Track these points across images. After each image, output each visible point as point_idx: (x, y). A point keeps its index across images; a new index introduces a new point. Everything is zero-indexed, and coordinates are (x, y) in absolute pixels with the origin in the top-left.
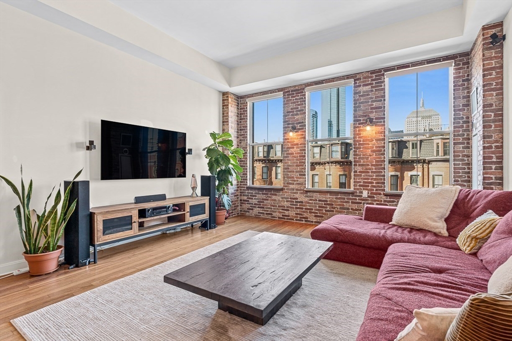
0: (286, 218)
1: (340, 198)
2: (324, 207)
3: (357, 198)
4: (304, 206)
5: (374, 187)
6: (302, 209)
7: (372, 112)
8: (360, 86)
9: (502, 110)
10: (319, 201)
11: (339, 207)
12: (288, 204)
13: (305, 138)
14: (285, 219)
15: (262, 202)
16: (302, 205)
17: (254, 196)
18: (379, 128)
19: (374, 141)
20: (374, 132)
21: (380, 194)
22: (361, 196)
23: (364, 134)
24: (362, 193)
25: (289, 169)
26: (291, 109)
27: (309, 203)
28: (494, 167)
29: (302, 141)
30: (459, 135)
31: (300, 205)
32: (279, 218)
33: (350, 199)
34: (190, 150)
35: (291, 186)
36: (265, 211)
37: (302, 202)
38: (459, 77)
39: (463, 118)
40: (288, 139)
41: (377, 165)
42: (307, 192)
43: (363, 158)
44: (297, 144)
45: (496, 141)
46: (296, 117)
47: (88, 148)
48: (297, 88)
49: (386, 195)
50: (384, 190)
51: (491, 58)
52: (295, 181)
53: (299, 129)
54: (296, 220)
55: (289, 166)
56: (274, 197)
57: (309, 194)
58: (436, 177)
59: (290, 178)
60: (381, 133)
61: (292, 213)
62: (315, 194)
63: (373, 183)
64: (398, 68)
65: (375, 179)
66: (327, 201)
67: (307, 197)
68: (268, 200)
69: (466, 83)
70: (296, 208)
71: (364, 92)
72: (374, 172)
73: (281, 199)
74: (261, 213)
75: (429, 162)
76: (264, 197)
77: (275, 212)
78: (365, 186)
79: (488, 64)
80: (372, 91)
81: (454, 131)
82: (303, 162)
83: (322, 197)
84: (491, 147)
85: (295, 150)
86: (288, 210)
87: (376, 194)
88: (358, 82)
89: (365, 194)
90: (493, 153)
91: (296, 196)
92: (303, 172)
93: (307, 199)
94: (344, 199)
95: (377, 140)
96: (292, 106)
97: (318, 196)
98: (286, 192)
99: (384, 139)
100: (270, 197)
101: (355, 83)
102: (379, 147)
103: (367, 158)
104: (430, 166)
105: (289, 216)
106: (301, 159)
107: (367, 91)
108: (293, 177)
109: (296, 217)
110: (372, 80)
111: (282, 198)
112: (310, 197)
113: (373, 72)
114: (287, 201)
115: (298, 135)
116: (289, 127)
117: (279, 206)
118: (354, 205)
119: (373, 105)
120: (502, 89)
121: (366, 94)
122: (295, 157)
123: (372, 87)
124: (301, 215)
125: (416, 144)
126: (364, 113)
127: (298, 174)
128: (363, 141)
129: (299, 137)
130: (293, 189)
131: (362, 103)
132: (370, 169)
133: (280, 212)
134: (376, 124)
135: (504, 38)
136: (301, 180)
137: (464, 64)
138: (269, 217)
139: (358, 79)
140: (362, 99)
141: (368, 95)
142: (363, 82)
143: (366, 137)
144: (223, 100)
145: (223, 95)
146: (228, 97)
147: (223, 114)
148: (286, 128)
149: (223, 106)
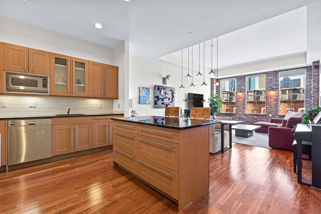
1: (260, 117)
2: (253, 120)
3: (267, 117)
5: (274, 113)
7: (274, 86)
9: (319, 88)
10: (251, 118)
13: (245, 95)
18: (276, 92)
19: (274, 97)
20: (274, 93)
21: (277, 115)
23: (270, 94)
25: (238, 106)
28: (316, 106)
29: (244, 96)
30: (308, 95)
33: (264, 117)
34: (204, 100)
37: (244, 119)
38: (308, 74)
39: (309, 89)
41: (275, 105)
42: (246, 115)
43: (269, 103)
44: (242, 97)
45: (317, 98)
46: (242, 87)
47: (185, 101)
48: (242, 76)
51: (315, 72)
53: (243, 92)
56: (232, 117)
60: (277, 94)
62: (249, 116)
64: (284, 71)
65: (274, 110)
66: (255, 118)
69: (310, 77)
71: (270, 79)
72: (274, 108)
78: (270, 113)
79: (314, 74)
81: (306, 93)
82: (245, 104)
83: (253, 117)
84: (315, 100)
85: (241, 99)
87: (275, 115)
89: (270, 115)
90: (316, 102)
91: (242, 116)
92: (244, 107)
93: (246, 118)
94: (262, 117)
95: (275, 96)
96: (240, 83)
97: (251, 116)
98: (237, 115)
99: (278, 96)
101: (267, 75)
102: (277, 99)
103: (271, 103)
108: (240, 110)
110: (274, 75)
111: (236, 117)
113: (274, 72)
115: (242, 94)
118: (266, 119)
119: (274, 83)
120: (319, 82)
121: (271, 79)
122: (241, 102)
123: (274, 77)
126: (270, 86)
127: (242, 108)
128: (270, 96)
130: (240, 114)
131: (269, 83)
132: (272, 107)
134: (275, 90)
136: (243, 111)
137: (310, 70)
139: (268, 74)
140: (269, 81)
141: (272, 80)
142: (270, 75)
143: (271, 95)
144: (211, 81)
145: (211, 79)
146: (214, 80)
147: (211, 86)
148: (237, 91)
149: (211, 83)
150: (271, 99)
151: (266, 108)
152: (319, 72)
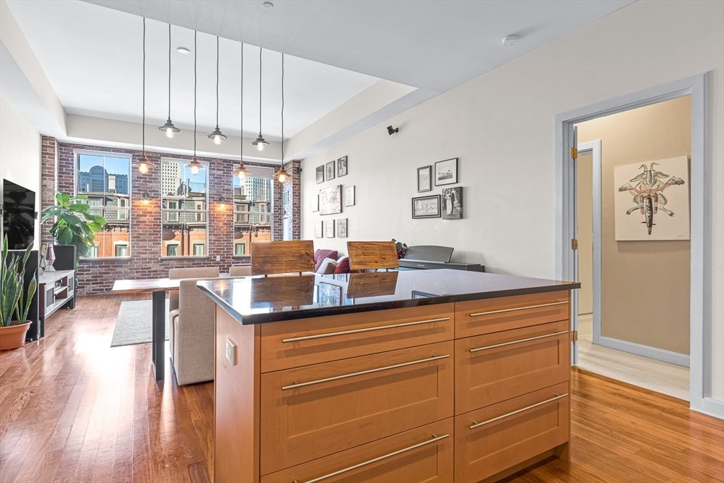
1: (196, 265)
3: (211, 263)
4: (159, 275)
5: (225, 253)
7: (224, 193)
8: (214, 169)
9: (300, 207)
12: (139, 275)
13: (160, 207)
15: (99, 277)
17: (86, 271)
18: (229, 207)
19: (226, 216)
20: (225, 209)
21: (229, 259)
22: (215, 260)
23: (217, 209)
24: (215, 257)
25: (140, 238)
27: (164, 271)
29: (157, 210)
30: (276, 217)
31: (154, 275)
33: (206, 263)
35: (143, 256)
36: (104, 286)
37: (156, 271)
39: (278, 206)
40: (139, 206)
41: (227, 235)
42: (162, 260)
43: (216, 229)
44: (151, 213)
45: (298, 224)
46: (149, 185)
48: (151, 155)
49: (233, 258)
50: (232, 254)
51: (296, 179)
52: (147, 250)
53: (154, 197)
55: (140, 234)
56: (119, 269)
57: (164, 262)
58: (198, 247)
59: (142, 247)
60: (230, 210)
62: (171, 262)
63: (224, 249)
65: (226, 246)
67: (162, 265)
68: (109, 273)
71: (217, 175)
72: (225, 241)
74: (98, 290)
75: (190, 228)
76: (103, 270)
78: (218, 252)
79: (295, 182)
80: (224, 176)
81: (274, 214)
83: (179, 264)
84: (296, 227)
85: (148, 218)
87: (226, 258)
88: (213, 165)
89: (218, 258)
90: (297, 230)
91: (149, 265)
93: (162, 268)
94: (200, 264)
95: (228, 215)
97: (175, 264)
98: (136, 263)
99: (232, 215)
100: (112, 270)
101: (210, 166)
102: (229, 221)
103: (220, 229)
104: (191, 232)
106: (155, 228)
107: (220, 175)
108: (145, 247)
110: (224, 167)
111: (130, 269)
112: (166, 265)
113: (225, 161)
114: (137, 272)
116: (140, 194)
119: (224, 187)
120: (300, 196)
121: (220, 177)
122: (147, 225)
123: (224, 173)
125: (175, 204)
126: (217, 192)
127: (152, 243)
129: (153, 206)
130: (145, 259)
131: (216, 183)
132: (222, 238)
134: (227, 203)
135: (301, 170)
136: (154, 249)
139: (213, 163)
140: (216, 181)
142: (217, 167)
143: (219, 212)
144: (43, 146)
145: (43, 139)
146: (54, 144)
147: (43, 164)
148: (136, 193)
149: (43, 153)
150: (220, 221)
151: (210, 240)
152: (300, 179)
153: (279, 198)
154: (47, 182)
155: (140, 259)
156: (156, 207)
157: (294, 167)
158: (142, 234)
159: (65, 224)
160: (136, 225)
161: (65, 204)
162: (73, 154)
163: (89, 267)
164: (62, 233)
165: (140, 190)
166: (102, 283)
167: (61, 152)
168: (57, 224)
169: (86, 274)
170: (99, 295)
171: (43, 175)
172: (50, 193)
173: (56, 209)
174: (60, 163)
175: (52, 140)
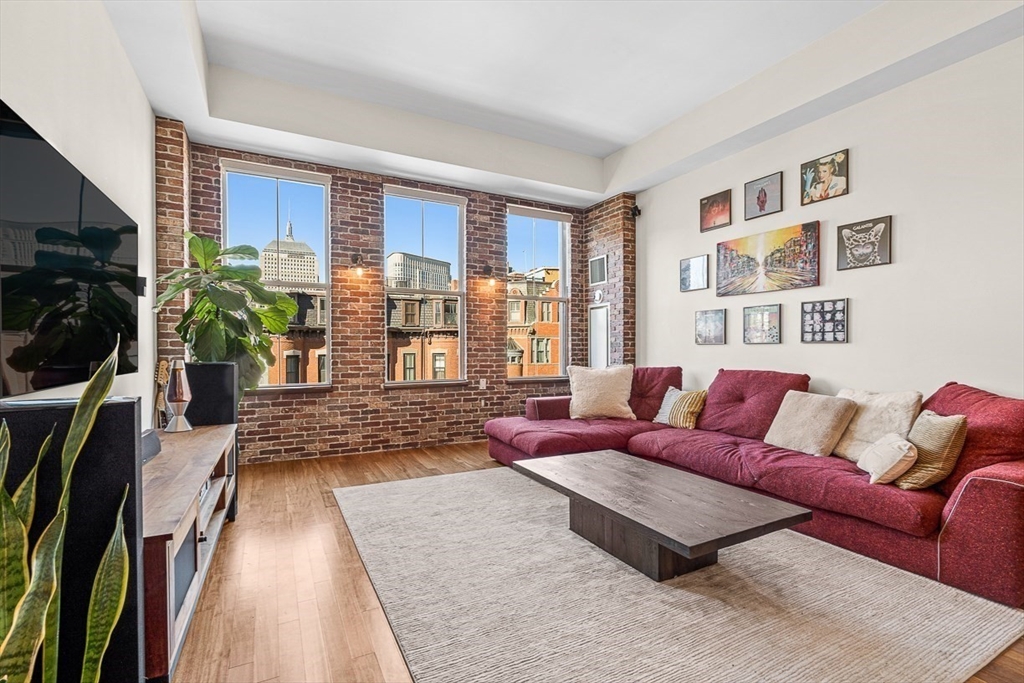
0: (340, 449)
1: (447, 395)
2: (419, 415)
3: (472, 392)
4: (382, 417)
5: (494, 372)
6: (378, 424)
7: (491, 258)
8: (475, 212)
9: (635, 285)
10: (411, 404)
11: (444, 410)
12: (346, 419)
14: (337, 452)
15: (272, 425)
16: (378, 418)
18: (500, 284)
19: (494, 303)
20: (494, 288)
21: (501, 383)
22: (477, 388)
23: (480, 290)
24: (478, 382)
25: (346, 344)
26: (352, 218)
27: (391, 411)
31: (372, 418)
32: (322, 453)
33: (463, 395)
35: (353, 381)
36: (283, 444)
37: (376, 411)
38: (575, 236)
39: (578, 285)
40: (345, 281)
43: (480, 328)
44: (367, 294)
45: (632, 317)
46: (364, 238)
48: (365, 177)
49: (508, 383)
50: (505, 377)
52: (361, 369)
53: (370, 264)
54: (364, 450)
55: (347, 337)
56: (308, 409)
57: (391, 394)
59: (350, 363)
61: (354, 438)
62: (403, 393)
63: (492, 366)
64: (520, 203)
65: (495, 361)
66: (425, 403)
67: (388, 399)
68: (291, 417)
70: (364, 425)
71: (481, 223)
72: (494, 350)
73: (327, 411)
74: (271, 452)
76: (280, 411)
77: (313, 442)
78: (482, 372)
80: (491, 225)
81: (572, 300)
82: (379, 332)
83: (417, 397)
85: (360, 305)
86: (347, 433)
87: (496, 383)
88: (473, 204)
91: (364, 400)
92: (378, 350)
93: (387, 404)
94: (453, 395)
95: (498, 302)
96: (352, 212)
97: (410, 396)
98: (341, 395)
100: (296, 410)
101: (469, 205)
103: (485, 329)
105: (347, 445)
106: (374, 326)
107: (485, 224)
108: (357, 363)
109: (362, 444)
110: (491, 209)
112: (394, 398)
113: (493, 196)
114: (342, 414)
115: (369, 276)
116: (346, 256)
117: (321, 428)
119: (492, 247)
120: (635, 264)
121: (483, 227)
122: (361, 320)
123: (491, 220)
124: (376, 436)
126: (480, 257)
127: (369, 354)
128: (480, 301)
129: (370, 280)
130: (358, 387)
131: (478, 240)
132: (489, 345)
133: (325, 441)
134: (496, 277)
135: (638, 213)
137: (579, 222)
138: (295, 456)
139: (473, 200)
140: (478, 234)
141: (486, 230)
142: (480, 207)
143: (483, 295)
144: (158, 139)
145: (157, 123)
146: (181, 136)
147: (158, 180)
148: (339, 255)
149: (157, 156)
150: (485, 313)
151: (469, 350)
152: (634, 231)
153: (580, 271)
154: (169, 221)
155: (346, 388)
156: (373, 283)
157: (625, 207)
158: (351, 338)
159: (209, 312)
160: (340, 319)
161: (210, 263)
162: (218, 168)
163: (253, 406)
164: (204, 333)
165: (345, 249)
166: (278, 438)
167: (195, 164)
168: (191, 312)
169: (248, 420)
170: (274, 463)
171: (158, 205)
172: (175, 246)
173: (187, 276)
174: (193, 185)
175: (176, 126)
